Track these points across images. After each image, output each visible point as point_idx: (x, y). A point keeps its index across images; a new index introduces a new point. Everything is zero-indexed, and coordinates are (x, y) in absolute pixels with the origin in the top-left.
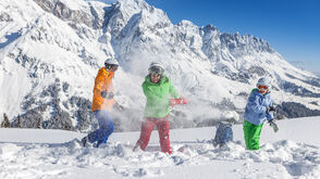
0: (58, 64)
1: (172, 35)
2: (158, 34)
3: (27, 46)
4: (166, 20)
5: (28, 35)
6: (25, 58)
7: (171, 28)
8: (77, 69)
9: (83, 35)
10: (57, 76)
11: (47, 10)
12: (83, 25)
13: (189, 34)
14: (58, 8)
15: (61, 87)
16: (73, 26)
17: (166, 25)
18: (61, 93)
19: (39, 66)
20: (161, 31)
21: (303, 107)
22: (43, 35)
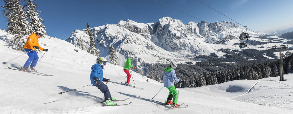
0: (136, 51)
1: (185, 30)
2: (178, 30)
3: (124, 46)
4: (181, 23)
5: (123, 42)
6: (123, 51)
7: (184, 27)
8: (144, 52)
9: (147, 38)
10: (136, 56)
11: (131, 31)
12: (147, 34)
13: (193, 28)
14: (136, 29)
15: (137, 60)
16: (143, 35)
17: (182, 26)
18: (138, 62)
19: (129, 53)
20: (180, 29)
21: (255, 50)
22: (129, 41)
